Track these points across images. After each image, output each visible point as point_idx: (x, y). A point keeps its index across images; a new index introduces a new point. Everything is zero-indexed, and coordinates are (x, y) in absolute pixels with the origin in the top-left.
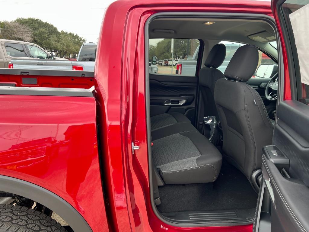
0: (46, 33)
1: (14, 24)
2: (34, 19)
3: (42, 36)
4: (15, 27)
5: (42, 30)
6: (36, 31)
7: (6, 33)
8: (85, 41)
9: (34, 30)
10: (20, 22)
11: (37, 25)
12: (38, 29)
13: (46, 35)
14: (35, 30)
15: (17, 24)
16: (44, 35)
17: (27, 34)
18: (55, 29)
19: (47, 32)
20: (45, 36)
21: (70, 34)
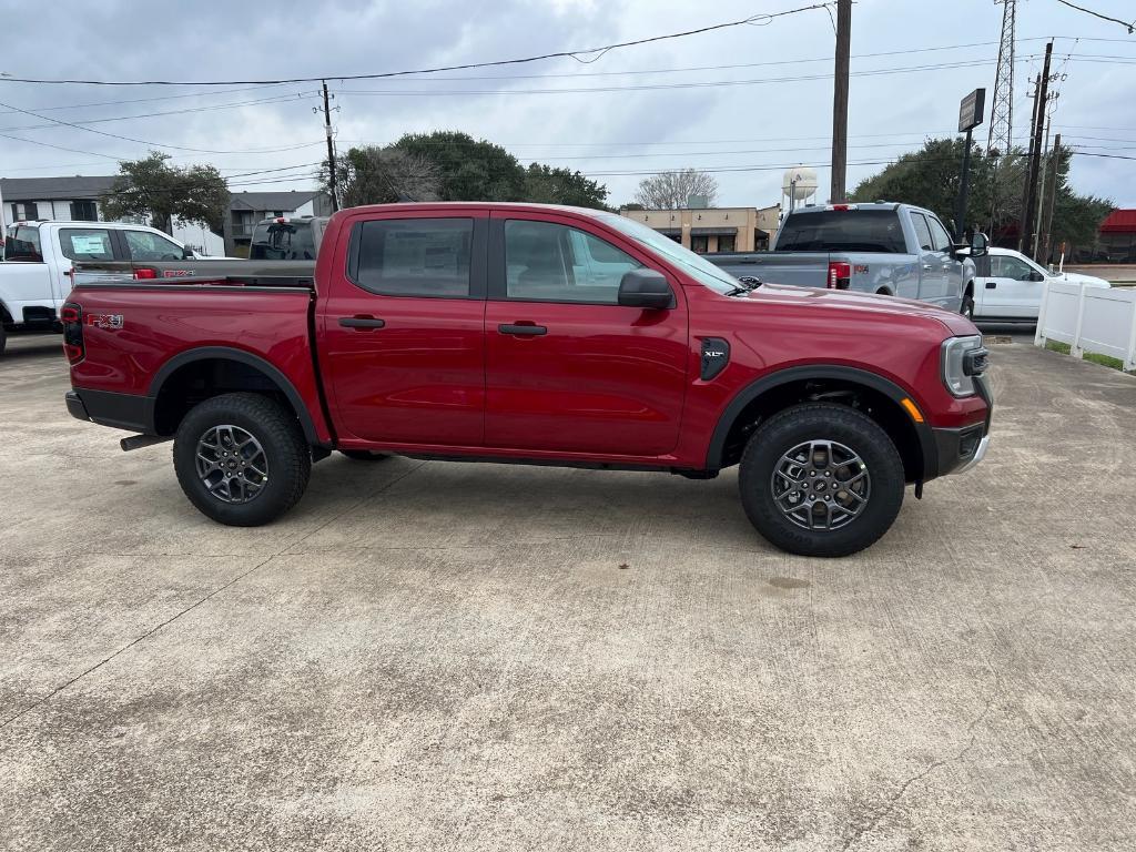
0: (479, 177)
1: (393, 155)
2: (450, 136)
3: (470, 186)
4: (394, 163)
5: (471, 167)
6: (452, 174)
7: (371, 185)
8: (604, 192)
9: (447, 169)
10: (410, 149)
11: (456, 155)
12: (458, 165)
13: (481, 183)
14: (451, 168)
15: (401, 155)
16: (476, 184)
17: (428, 184)
18: (510, 161)
19: (484, 174)
20: (478, 187)
21: (557, 172)
